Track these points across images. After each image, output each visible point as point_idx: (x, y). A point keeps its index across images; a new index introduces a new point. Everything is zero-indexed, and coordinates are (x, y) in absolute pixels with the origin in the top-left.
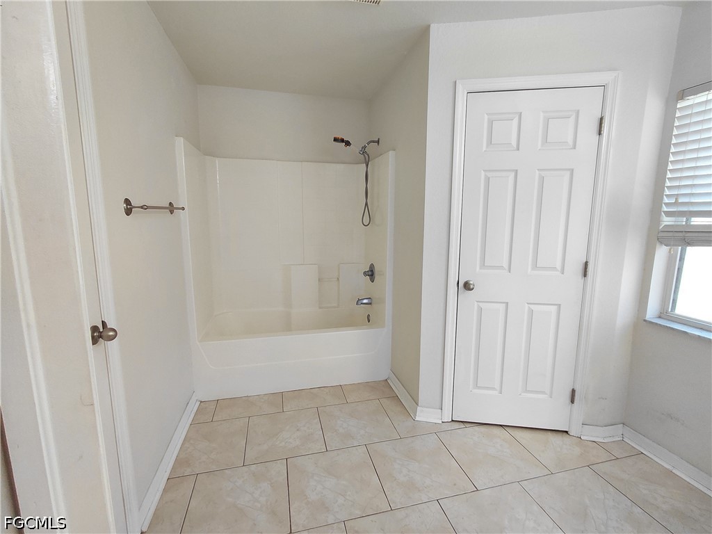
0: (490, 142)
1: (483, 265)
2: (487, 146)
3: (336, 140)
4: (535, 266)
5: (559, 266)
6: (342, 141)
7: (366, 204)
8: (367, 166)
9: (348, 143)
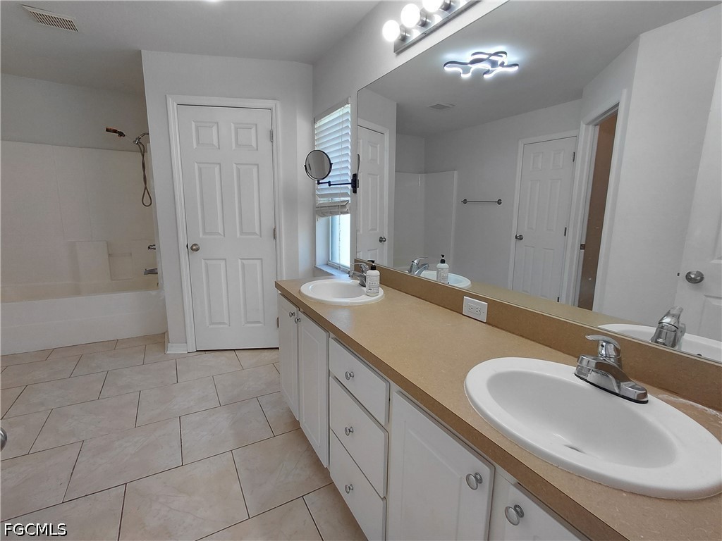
0: (198, 143)
1: (205, 233)
2: (197, 145)
3: (108, 130)
4: (242, 233)
5: (257, 231)
6: (115, 131)
7: (146, 188)
8: (143, 155)
9: (121, 134)
